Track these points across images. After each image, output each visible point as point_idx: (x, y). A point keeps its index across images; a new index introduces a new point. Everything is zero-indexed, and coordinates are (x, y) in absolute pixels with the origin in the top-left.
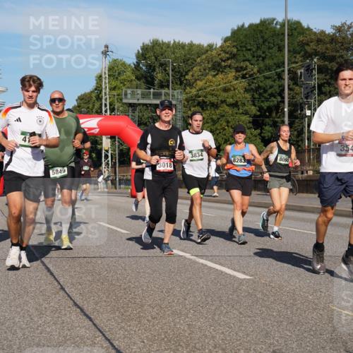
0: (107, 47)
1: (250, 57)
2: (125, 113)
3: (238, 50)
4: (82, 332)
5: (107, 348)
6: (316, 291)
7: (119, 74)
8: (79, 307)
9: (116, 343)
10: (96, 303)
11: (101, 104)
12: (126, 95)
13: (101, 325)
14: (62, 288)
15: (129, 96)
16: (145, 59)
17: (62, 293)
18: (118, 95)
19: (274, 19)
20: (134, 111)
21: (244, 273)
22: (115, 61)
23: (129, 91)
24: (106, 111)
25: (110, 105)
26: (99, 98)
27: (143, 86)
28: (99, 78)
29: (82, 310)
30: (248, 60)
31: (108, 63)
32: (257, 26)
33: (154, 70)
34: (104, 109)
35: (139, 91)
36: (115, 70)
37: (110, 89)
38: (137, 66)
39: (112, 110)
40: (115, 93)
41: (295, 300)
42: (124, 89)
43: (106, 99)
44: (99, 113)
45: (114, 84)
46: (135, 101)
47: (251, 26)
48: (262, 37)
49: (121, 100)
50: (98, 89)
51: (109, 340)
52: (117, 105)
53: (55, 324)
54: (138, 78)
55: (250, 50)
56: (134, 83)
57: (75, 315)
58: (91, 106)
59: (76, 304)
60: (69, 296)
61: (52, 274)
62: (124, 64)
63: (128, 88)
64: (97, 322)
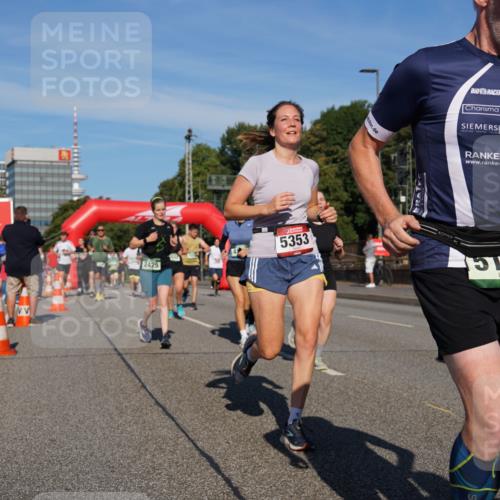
0: (190, 131)
1: (341, 141)
2: (209, 200)
3: (328, 133)
4: (164, 432)
5: (191, 449)
6: (410, 388)
7: (204, 159)
8: (161, 406)
9: (199, 444)
10: (179, 402)
11: (184, 192)
12: (210, 180)
13: (184, 425)
14: (144, 386)
15: (214, 182)
16: (230, 143)
17: (143, 391)
18: (203, 181)
19: (366, 102)
20: (218, 198)
21: (335, 369)
22: (199, 146)
23: (214, 177)
24: (189, 199)
25: (195, 191)
26: (182, 184)
27: (229, 171)
28: (183, 163)
29: (164, 409)
30: (338, 144)
31: (191, 149)
32: (348, 108)
33: (240, 155)
34: (187, 196)
35: (224, 177)
36: (200, 155)
37: (195, 175)
38: (222, 151)
39: (196, 197)
40: (199, 179)
41: (388, 397)
42: (208, 176)
43: (189, 186)
44: (182, 200)
45: (198, 169)
46: (220, 188)
47: (342, 108)
48: (353, 120)
49: (205, 186)
50: (181, 175)
51: (192, 441)
52: (201, 192)
53: (136, 423)
54: (223, 163)
55: (340, 133)
56: (219, 168)
57: (156, 415)
58: (173, 193)
59: (157, 403)
60: (150, 394)
61: (132, 371)
62: (208, 149)
63: (213, 173)
64: (180, 422)
